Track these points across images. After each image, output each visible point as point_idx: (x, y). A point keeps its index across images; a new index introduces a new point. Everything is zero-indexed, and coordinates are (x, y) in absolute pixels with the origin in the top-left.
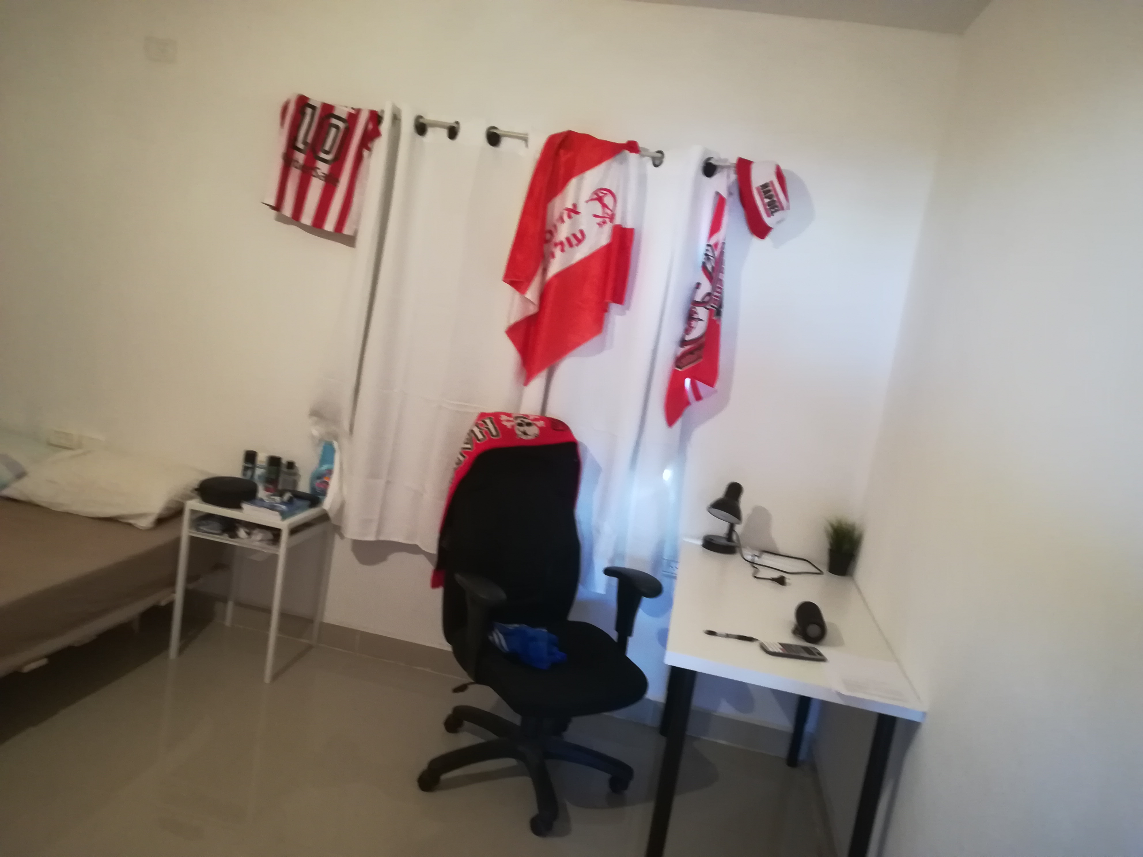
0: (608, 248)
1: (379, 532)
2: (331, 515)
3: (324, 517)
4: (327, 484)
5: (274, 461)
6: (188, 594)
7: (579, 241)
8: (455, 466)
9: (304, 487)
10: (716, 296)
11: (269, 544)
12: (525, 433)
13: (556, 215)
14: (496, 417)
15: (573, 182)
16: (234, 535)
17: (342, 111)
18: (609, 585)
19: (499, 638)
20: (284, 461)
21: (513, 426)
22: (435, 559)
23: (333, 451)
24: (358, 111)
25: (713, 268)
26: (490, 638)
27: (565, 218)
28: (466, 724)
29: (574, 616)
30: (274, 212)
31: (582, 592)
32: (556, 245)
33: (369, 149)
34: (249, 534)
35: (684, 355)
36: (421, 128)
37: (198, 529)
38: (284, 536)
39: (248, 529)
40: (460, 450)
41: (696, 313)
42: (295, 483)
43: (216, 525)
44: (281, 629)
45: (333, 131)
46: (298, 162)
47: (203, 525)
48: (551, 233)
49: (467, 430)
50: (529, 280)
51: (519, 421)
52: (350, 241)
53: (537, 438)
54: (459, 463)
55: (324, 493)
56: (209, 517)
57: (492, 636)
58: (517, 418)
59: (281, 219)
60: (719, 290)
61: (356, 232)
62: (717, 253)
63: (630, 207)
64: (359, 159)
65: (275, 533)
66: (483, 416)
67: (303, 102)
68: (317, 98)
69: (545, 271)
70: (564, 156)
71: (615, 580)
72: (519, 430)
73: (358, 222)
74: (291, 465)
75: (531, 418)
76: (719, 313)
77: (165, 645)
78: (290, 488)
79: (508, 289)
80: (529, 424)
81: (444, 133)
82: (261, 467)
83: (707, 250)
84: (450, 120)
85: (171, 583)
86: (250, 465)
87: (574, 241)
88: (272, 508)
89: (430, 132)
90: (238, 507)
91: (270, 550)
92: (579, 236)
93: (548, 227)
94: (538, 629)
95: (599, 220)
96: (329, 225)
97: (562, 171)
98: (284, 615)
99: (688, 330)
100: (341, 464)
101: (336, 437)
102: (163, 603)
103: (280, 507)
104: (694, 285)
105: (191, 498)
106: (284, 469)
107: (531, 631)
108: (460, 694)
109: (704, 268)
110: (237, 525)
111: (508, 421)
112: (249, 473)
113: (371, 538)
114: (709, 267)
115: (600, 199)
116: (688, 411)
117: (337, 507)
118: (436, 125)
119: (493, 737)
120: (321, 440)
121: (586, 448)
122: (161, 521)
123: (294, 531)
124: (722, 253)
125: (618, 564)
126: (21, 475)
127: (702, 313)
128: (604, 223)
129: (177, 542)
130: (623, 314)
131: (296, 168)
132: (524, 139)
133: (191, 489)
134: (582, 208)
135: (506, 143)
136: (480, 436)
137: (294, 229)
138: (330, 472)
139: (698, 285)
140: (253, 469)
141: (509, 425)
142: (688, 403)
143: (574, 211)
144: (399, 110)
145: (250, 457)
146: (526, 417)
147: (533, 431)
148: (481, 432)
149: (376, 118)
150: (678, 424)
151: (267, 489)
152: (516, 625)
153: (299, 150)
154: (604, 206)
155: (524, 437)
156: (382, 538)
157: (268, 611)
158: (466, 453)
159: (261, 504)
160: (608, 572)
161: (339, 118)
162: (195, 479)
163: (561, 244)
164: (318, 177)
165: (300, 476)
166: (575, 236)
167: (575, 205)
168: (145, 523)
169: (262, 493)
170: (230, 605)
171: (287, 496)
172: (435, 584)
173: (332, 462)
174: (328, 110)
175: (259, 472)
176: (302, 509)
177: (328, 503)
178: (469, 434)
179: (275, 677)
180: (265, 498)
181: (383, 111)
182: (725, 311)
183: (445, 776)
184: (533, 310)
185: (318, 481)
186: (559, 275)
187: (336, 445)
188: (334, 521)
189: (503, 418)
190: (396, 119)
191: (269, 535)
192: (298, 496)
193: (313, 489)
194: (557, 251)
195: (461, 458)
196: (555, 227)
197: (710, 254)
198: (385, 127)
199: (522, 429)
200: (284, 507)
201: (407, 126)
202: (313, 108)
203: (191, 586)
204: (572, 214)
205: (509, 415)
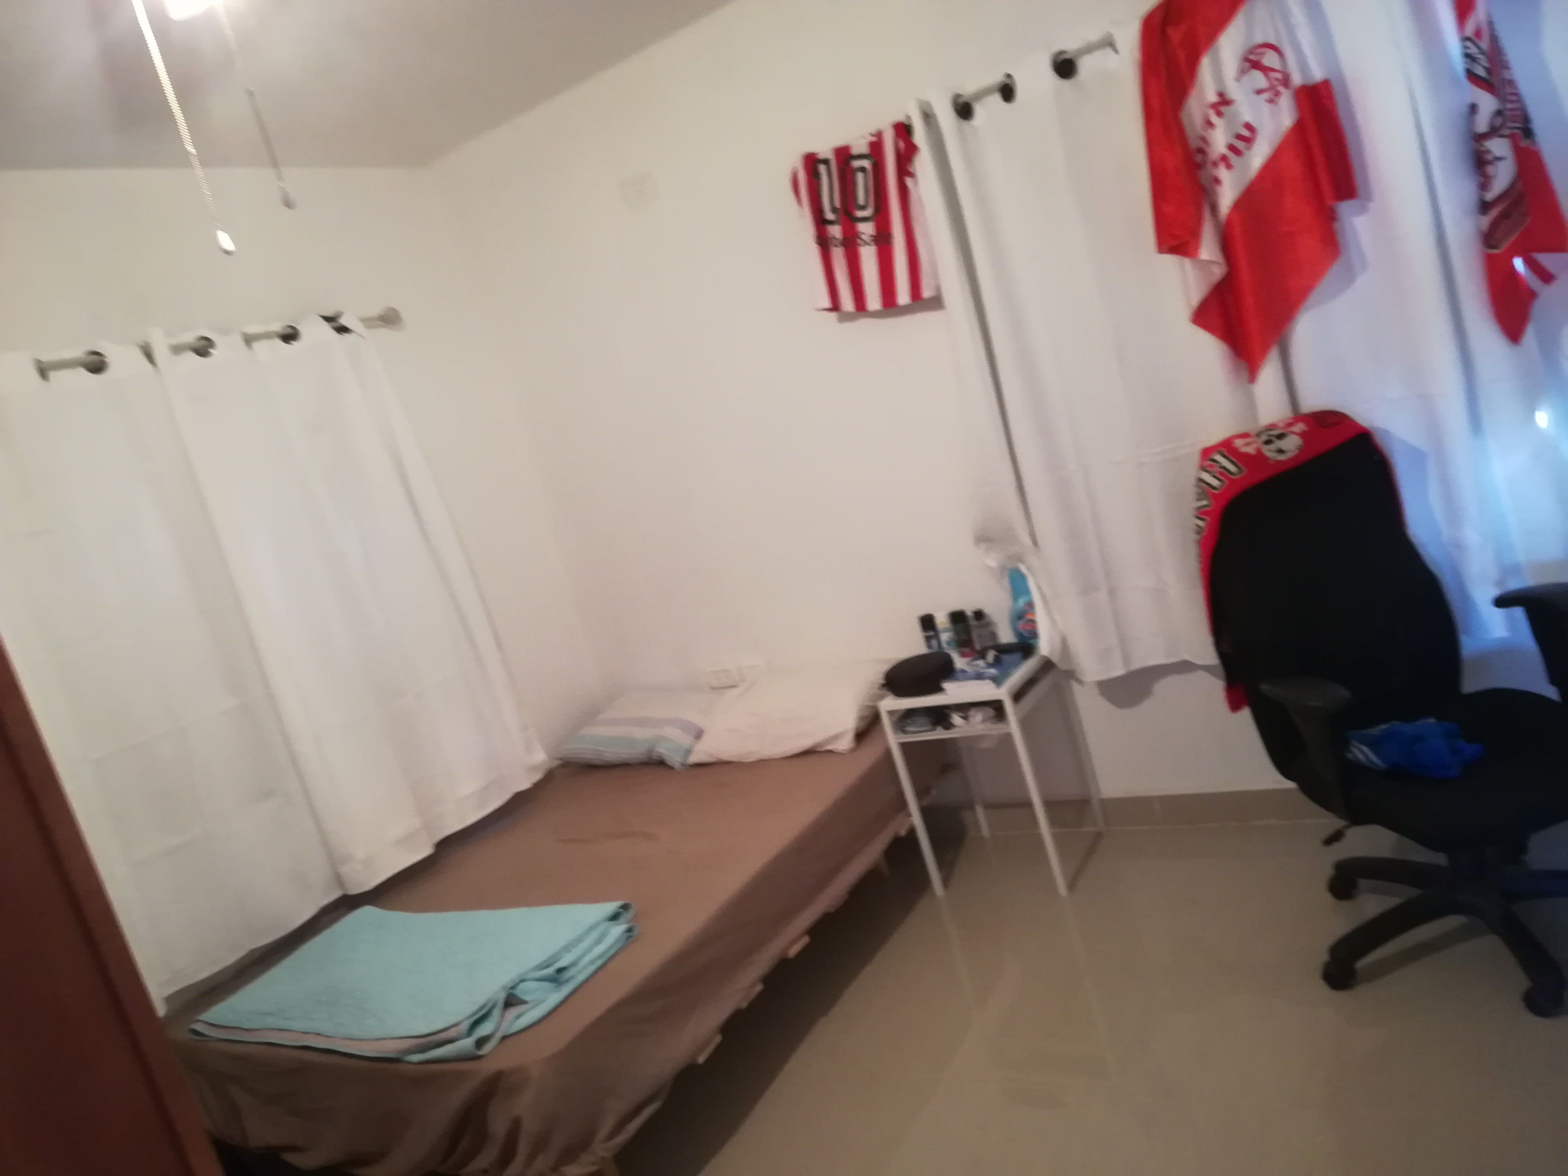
0: (1299, 127)
1: (1126, 660)
2: (1055, 660)
3: (1047, 666)
4: (1033, 622)
5: (958, 618)
6: (926, 813)
7: (1248, 141)
8: (1198, 537)
9: (1006, 636)
10: (1511, 110)
11: (994, 723)
12: (1281, 451)
13: (1198, 120)
14: (1227, 447)
15: (1205, 65)
16: (948, 726)
17: (860, 146)
18: (1511, 624)
19: (1363, 752)
20: (969, 613)
21: (1259, 451)
22: (1221, 671)
23: (1023, 577)
24: (879, 135)
25: (1488, 70)
26: (1349, 756)
27: (1214, 119)
28: (1363, 883)
29: (1470, 684)
30: (833, 315)
31: (1469, 646)
32: (1215, 164)
33: (911, 175)
34: (965, 718)
35: (1494, 225)
36: (964, 110)
37: (905, 732)
38: (1009, 707)
39: (963, 713)
40: (1195, 513)
41: (1488, 152)
42: (994, 635)
43: (923, 720)
44: (1053, 822)
45: (860, 177)
46: (835, 238)
47: (909, 725)
48: (1201, 151)
49: (1193, 481)
50: (1195, 234)
51: (1264, 438)
52: (936, 303)
53: (1302, 450)
54: (1199, 531)
55: (1034, 635)
56: (910, 714)
57: (1351, 752)
58: (1258, 435)
59: (846, 318)
60: (1514, 98)
61: (938, 289)
62: (1484, 44)
63: (1308, 50)
64: (904, 193)
65: (996, 708)
66: (1206, 453)
67: (811, 162)
68: (824, 149)
69: (1214, 208)
70: (1175, 35)
71: (1519, 613)
72: (1270, 451)
73: (935, 275)
74: (979, 615)
75: (1281, 425)
76: (1528, 132)
77: (924, 881)
78: (991, 644)
79: (1170, 260)
80: (1281, 436)
81: (997, 98)
82: (946, 630)
83: (1466, 47)
84: (997, 78)
85: (902, 805)
86: (931, 633)
87: (1239, 145)
88: (979, 676)
89: (979, 110)
90: (939, 689)
91: (996, 729)
92: (1246, 133)
93: (1194, 143)
94: (1419, 723)
95: (1266, 96)
96: (903, 296)
97: (1181, 55)
98: (1049, 804)
99: (1484, 184)
100: (1039, 588)
101: (1020, 559)
102: (903, 833)
103: (989, 673)
104: (1465, 109)
105: (882, 697)
106: (973, 623)
107: (1409, 728)
108: (1336, 846)
109: (1472, 77)
110: (947, 711)
111: (1247, 444)
112: (934, 642)
113: (1119, 671)
114: (1481, 72)
115: (1256, 65)
116: (1538, 308)
117: (1058, 645)
118: (981, 95)
119: (1412, 892)
120: (1002, 568)
121: (1386, 432)
122: (861, 736)
123: (1018, 696)
124: (1494, 39)
125: (1514, 584)
126: (699, 735)
127: (1498, 147)
128: (1277, 94)
129: (888, 754)
130: (1363, 210)
131: (836, 246)
132: (1109, 43)
133: (877, 686)
134: (1234, 91)
135: (1085, 65)
136: (1215, 482)
137: (864, 324)
138: (1030, 605)
139: (1473, 109)
140: (937, 636)
141: (1250, 450)
142: (1532, 295)
143: (1223, 102)
144: (928, 104)
145: (927, 622)
146: (1272, 427)
147: (1292, 444)
148: (1214, 477)
149: (903, 130)
150: (1530, 335)
151: (963, 655)
152: (1383, 727)
153: (831, 223)
154: (1266, 70)
155: (1281, 457)
156: (1136, 665)
157: (1027, 804)
158: (1205, 513)
159: (964, 676)
160: (1502, 602)
161: (861, 157)
162: (876, 673)
163: (1224, 158)
164: (866, 243)
165: (995, 623)
166: (1239, 137)
167: (1221, 95)
168: (845, 744)
169: (959, 662)
170: (980, 811)
171: (991, 655)
172: (1235, 705)
173: (1026, 591)
174: (844, 155)
175: (945, 637)
176: (1016, 665)
177: (1045, 646)
178: (1198, 486)
179: (1071, 885)
180: (966, 668)
181: (909, 117)
182: (1539, 124)
183: (1361, 964)
184: (1218, 272)
185: (1021, 622)
186: (1239, 205)
187: (1023, 568)
188: (1062, 666)
189: (1238, 443)
190: (928, 117)
191: (990, 712)
192: (1004, 650)
193: (1019, 634)
194: (1223, 173)
195: (1201, 523)
196: (1204, 140)
197: (1473, 50)
198: (920, 136)
199: (1272, 447)
200: (993, 671)
201: (946, 116)
202: (826, 162)
203: (925, 802)
204: (1223, 109)
205: (1245, 435)
